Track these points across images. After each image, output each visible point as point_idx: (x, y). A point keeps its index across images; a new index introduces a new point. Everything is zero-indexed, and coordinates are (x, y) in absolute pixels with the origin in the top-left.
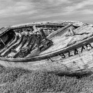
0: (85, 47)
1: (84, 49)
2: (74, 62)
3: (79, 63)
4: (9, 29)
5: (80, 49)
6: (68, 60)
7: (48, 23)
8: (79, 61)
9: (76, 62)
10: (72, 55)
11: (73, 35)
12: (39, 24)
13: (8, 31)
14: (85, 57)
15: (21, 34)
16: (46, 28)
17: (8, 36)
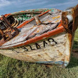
0: (47, 42)
1: (47, 44)
2: (39, 55)
3: (44, 56)
4: (9, 15)
5: (41, 43)
6: (32, 53)
7: (33, 11)
8: (44, 55)
9: (41, 55)
10: (35, 49)
11: (39, 25)
12: (27, 12)
13: (8, 17)
14: (50, 52)
15: (18, 19)
16: (33, 15)
17: (10, 21)
